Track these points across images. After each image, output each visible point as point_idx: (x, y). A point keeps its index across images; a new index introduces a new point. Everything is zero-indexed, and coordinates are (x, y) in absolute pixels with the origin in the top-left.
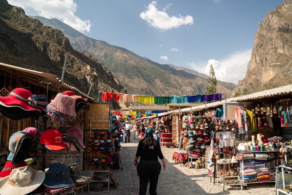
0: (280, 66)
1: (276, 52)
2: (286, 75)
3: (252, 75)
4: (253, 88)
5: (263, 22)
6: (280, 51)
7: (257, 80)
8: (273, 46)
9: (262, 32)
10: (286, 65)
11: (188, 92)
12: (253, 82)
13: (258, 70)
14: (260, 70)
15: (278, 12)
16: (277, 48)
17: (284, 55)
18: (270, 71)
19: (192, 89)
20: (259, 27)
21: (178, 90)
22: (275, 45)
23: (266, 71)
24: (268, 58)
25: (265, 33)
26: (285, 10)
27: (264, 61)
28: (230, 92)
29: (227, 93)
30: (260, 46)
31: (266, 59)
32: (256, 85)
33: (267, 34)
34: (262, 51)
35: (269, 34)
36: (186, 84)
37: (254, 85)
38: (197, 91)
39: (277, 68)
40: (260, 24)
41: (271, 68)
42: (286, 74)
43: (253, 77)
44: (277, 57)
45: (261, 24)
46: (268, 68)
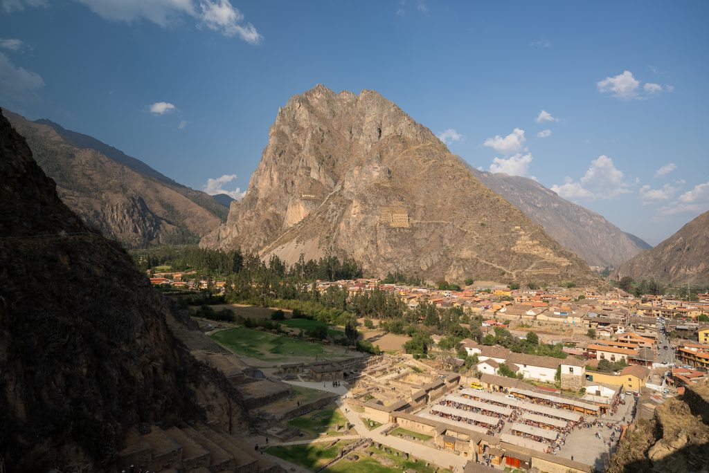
0: (315, 201)
1: (308, 174)
2: (324, 219)
3: (268, 204)
4: (270, 228)
5: (286, 109)
6: (314, 175)
7: (277, 215)
8: (305, 164)
9: (282, 127)
10: (322, 202)
11: (117, 207)
12: (271, 218)
13: (278, 197)
14: (282, 199)
15: (308, 102)
16: (310, 169)
17: (319, 182)
18: (301, 206)
19: (126, 200)
20: (278, 117)
21: (93, 200)
22: (308, 163)
23: (294, 204)
24: (297, 182)
25: (287, 130)
26: (316, 101)
27: (289, 185)
28: (202, 213)
29: (198, 214)
30: (279, 152)
31: (293, 183)
32: (276, 224)
33: (291, 135)
34: (283, 164)
35: (293, 135)
36: (111, 186)
37: (272, 223)
38: (138, 205)
39: (310, 203)
40: (280, 110)
41: (303, 202)
42: (323, 217)
43: (271, 209)
44: (310, 184)
45: (282, 112)
46: (297, 200)
